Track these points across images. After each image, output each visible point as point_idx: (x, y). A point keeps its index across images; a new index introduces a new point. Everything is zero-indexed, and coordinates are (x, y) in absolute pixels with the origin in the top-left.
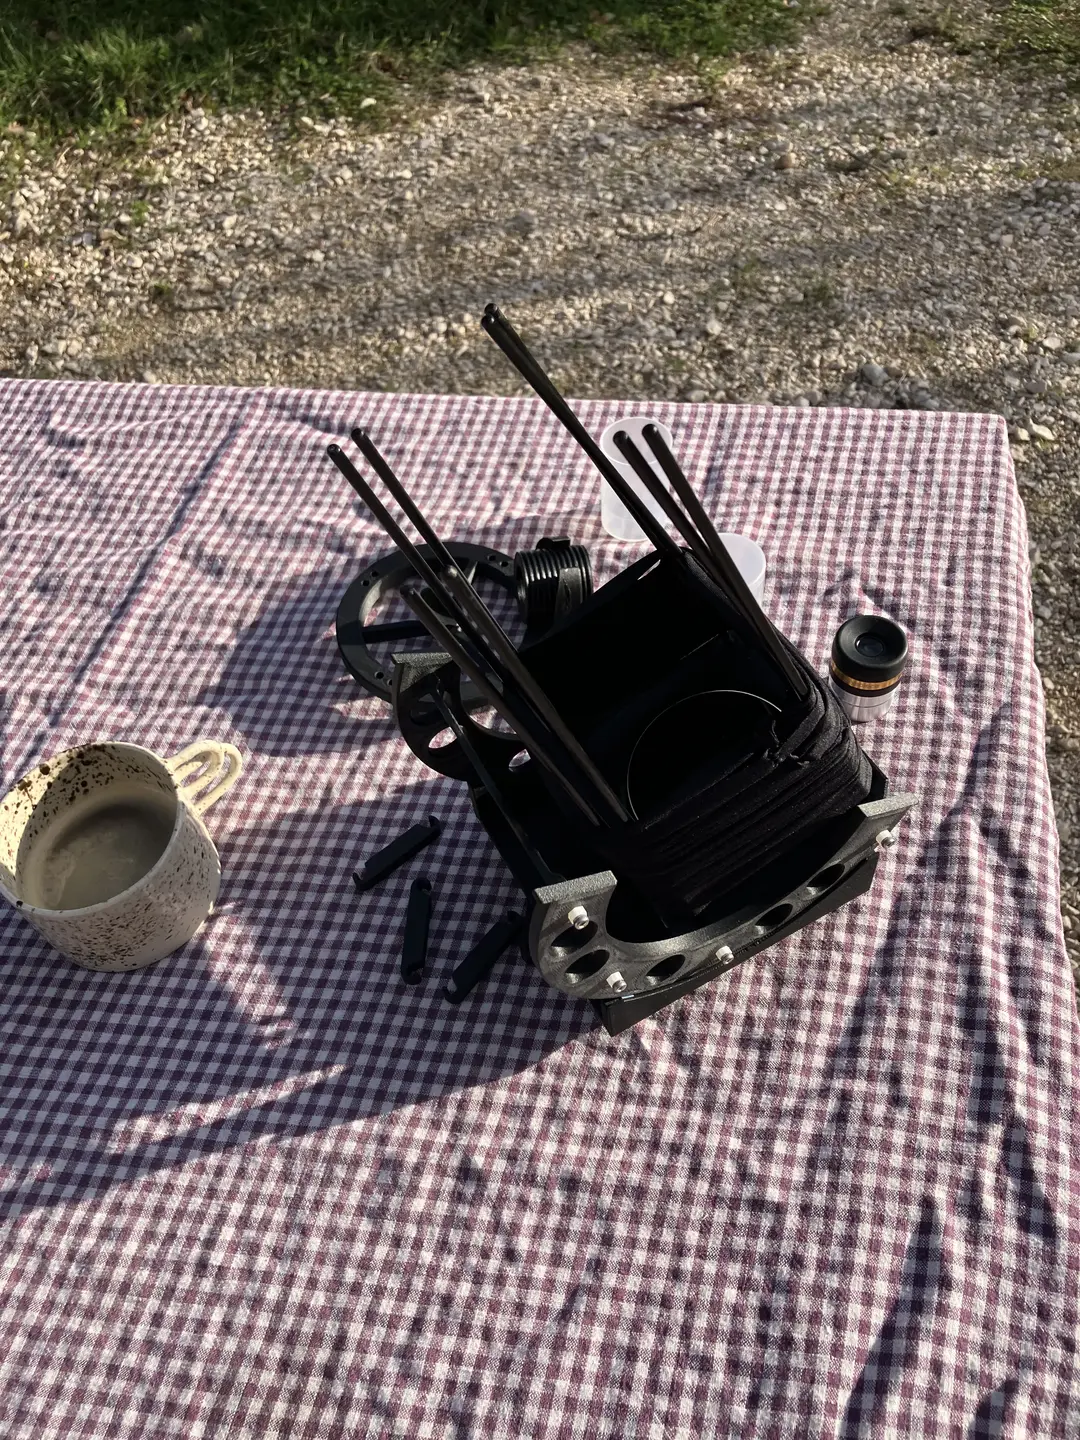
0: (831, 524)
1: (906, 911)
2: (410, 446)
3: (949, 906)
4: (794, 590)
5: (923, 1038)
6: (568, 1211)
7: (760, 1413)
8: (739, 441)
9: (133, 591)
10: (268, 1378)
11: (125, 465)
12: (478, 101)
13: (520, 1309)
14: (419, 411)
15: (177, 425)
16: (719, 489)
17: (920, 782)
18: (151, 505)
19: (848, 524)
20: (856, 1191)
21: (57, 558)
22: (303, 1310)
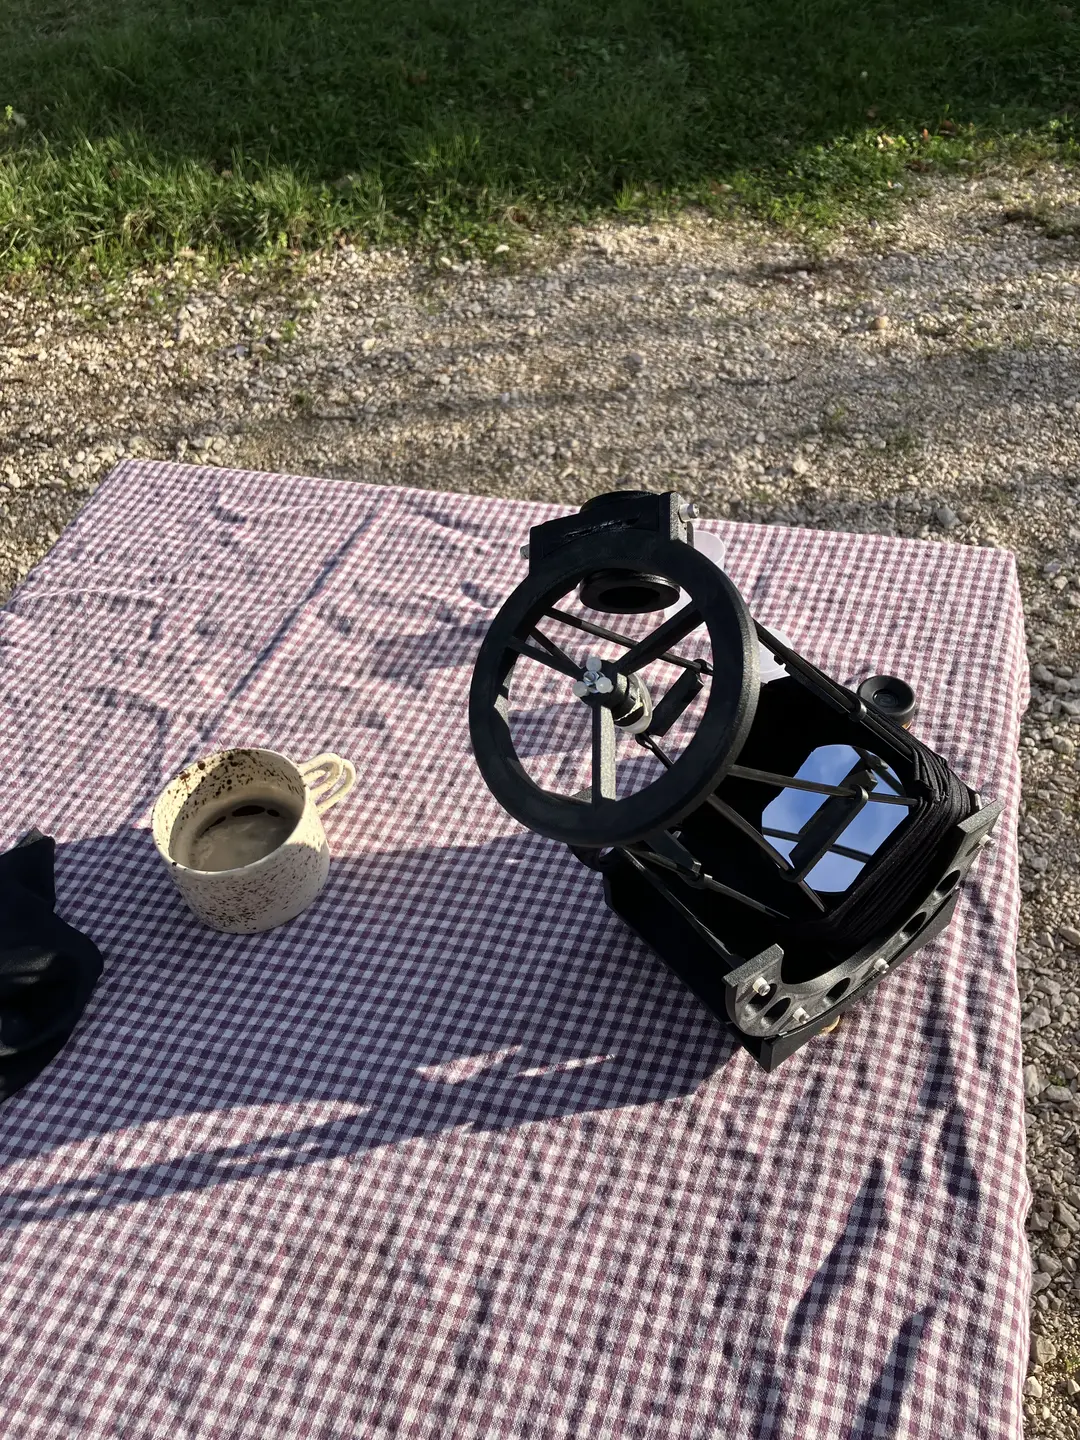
0: (856, 628)
2: (512, 542)
5: (890, 1039)
6: (585, 1147)
7: (724, 1310)
8: (786, 557)
9: (276, 639)
10: (335, 1250)
11: (277, 540)
12: (601, 253)
13: (540, 1217)
14: (522, 515)
15: (322, 511)
16: (765, 595)
18: (296, 573)
19: (871, 629)
20: (820, 1150)
21: (216, 609)
22: (367, 1202)
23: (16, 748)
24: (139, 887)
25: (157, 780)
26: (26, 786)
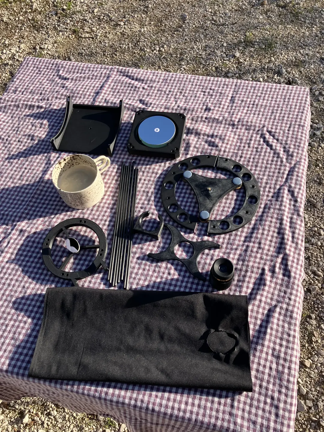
0: (261, 113)
1: (267, 207)
2: (154, 85)
3: (278, 207)
4: (249, 130)
5: (268, 235)
8: (240, 90)
11: (79, 85)
14: (157, 76)
16: (233, 102)
17: (275, 178)
18: (87, 96)
19: (265, 114)
23: (5, 154)
24: (48, 196)
25: (50, 164)
26: (10, 166)
